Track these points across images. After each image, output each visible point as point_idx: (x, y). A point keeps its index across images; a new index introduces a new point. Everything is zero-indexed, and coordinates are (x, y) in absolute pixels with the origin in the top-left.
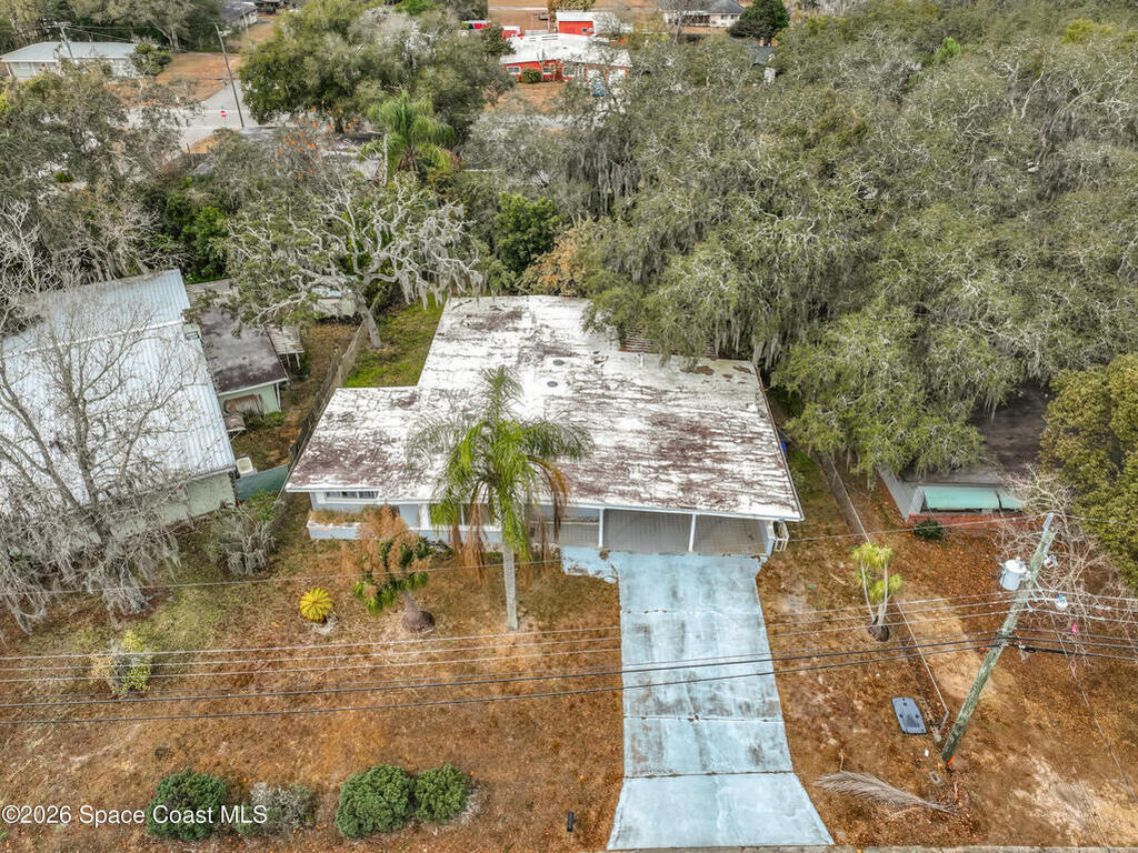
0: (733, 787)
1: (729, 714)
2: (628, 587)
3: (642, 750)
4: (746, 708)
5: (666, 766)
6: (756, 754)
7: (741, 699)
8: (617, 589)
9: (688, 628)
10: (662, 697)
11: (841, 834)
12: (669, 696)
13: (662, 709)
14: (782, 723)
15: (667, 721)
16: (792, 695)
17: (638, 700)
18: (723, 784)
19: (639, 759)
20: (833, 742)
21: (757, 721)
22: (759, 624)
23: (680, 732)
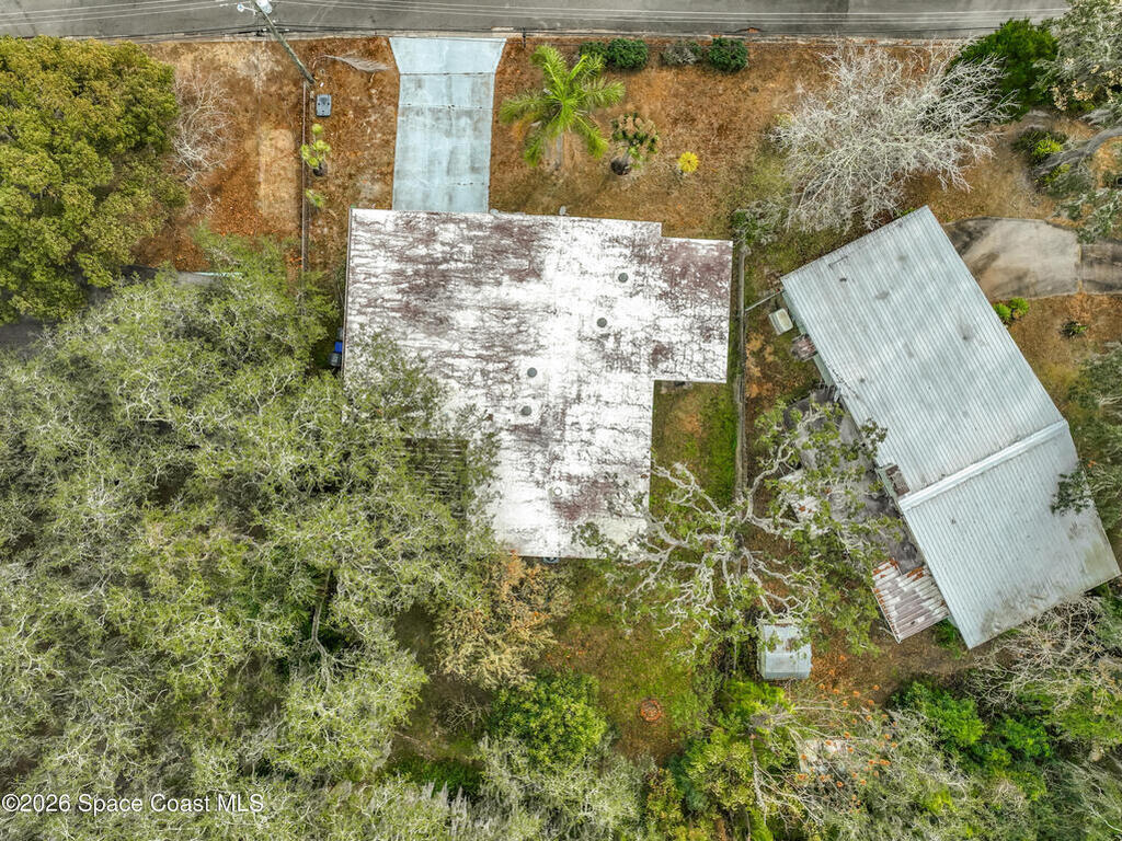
0: (436, 67)
1: (430, 109)
2: (482, 206)
3: (484, 89)
4: (419, 112)
5: (471, 79)
6: (419, 85)
7: (421, 119)
8: (489, 204)
9: (446, 169)
10: (469, 121)
11: (384, 43)
12: (464, 121)
13: (469, 114)
14: (400, 103)
15: (467, 106)
16: (389, 121)
17: (483, 119)
18: (441, 69)
19: (486, 84)
20: (373, 91)
21: (414, 104)
22: (398, 172)
23: (460, 99)
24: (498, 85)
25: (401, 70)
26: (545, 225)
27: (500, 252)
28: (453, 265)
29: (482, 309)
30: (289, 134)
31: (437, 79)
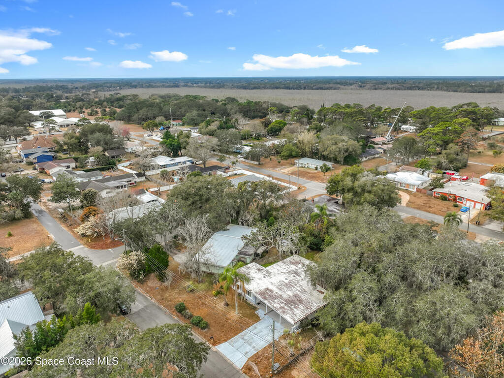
1: (251, 346)
5: (234, 345)
6: (246, 353)
7: (255, 346)
11: (243, 369)
12: (246, 338)
13: (243, 339)
14: (256, 353)
15: (241, 340)
16: (263, 351)
17: (241, 335)
18: (237, 352)
19: (232, 341)
20: (259, 360)
21: (253, 350)
23: (241, 343)
24: (230, 339)
25: (247, 359)
26: (256, 293)
27: (270, 296)
28: (282, 301)
29: (285, 292)
30: (292, 373)
31: (241, 351)
